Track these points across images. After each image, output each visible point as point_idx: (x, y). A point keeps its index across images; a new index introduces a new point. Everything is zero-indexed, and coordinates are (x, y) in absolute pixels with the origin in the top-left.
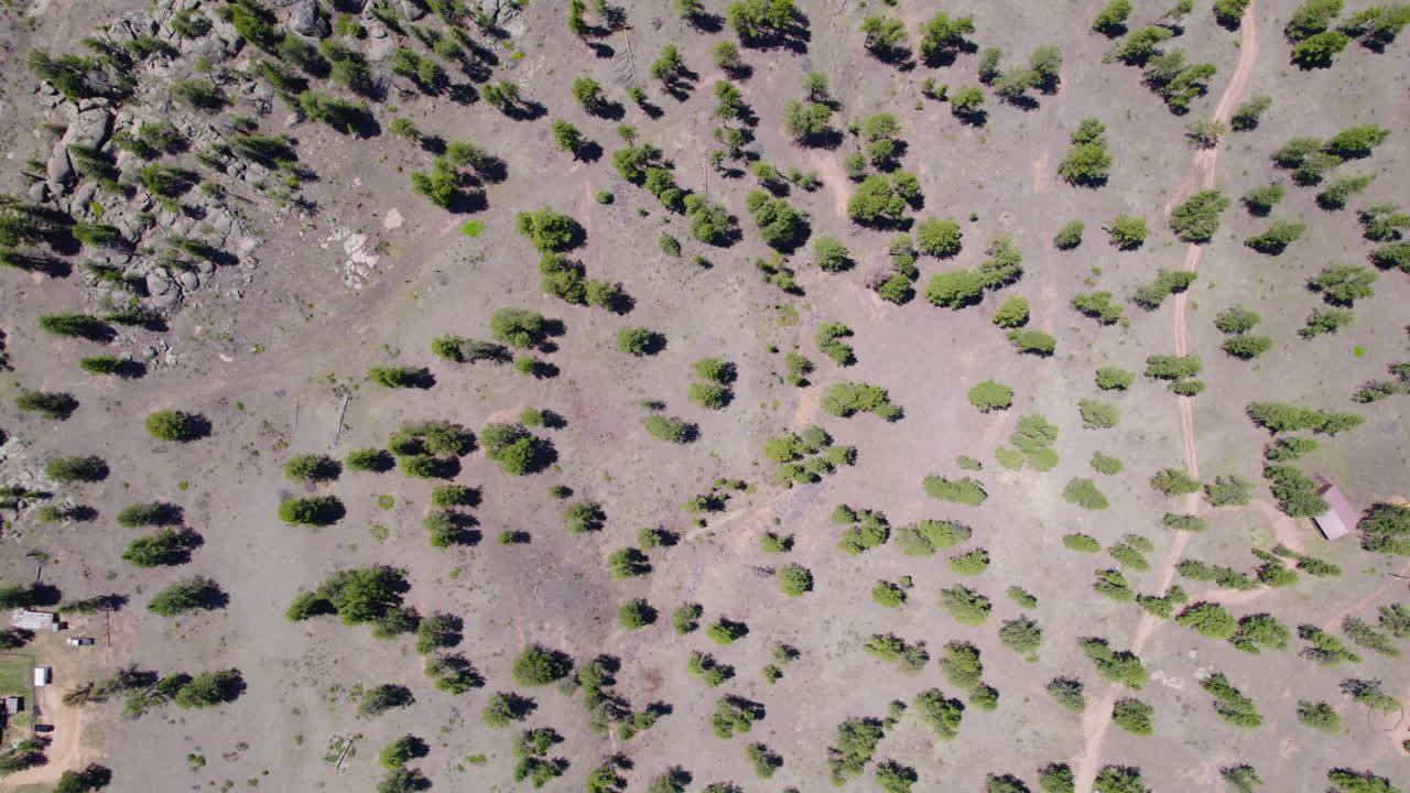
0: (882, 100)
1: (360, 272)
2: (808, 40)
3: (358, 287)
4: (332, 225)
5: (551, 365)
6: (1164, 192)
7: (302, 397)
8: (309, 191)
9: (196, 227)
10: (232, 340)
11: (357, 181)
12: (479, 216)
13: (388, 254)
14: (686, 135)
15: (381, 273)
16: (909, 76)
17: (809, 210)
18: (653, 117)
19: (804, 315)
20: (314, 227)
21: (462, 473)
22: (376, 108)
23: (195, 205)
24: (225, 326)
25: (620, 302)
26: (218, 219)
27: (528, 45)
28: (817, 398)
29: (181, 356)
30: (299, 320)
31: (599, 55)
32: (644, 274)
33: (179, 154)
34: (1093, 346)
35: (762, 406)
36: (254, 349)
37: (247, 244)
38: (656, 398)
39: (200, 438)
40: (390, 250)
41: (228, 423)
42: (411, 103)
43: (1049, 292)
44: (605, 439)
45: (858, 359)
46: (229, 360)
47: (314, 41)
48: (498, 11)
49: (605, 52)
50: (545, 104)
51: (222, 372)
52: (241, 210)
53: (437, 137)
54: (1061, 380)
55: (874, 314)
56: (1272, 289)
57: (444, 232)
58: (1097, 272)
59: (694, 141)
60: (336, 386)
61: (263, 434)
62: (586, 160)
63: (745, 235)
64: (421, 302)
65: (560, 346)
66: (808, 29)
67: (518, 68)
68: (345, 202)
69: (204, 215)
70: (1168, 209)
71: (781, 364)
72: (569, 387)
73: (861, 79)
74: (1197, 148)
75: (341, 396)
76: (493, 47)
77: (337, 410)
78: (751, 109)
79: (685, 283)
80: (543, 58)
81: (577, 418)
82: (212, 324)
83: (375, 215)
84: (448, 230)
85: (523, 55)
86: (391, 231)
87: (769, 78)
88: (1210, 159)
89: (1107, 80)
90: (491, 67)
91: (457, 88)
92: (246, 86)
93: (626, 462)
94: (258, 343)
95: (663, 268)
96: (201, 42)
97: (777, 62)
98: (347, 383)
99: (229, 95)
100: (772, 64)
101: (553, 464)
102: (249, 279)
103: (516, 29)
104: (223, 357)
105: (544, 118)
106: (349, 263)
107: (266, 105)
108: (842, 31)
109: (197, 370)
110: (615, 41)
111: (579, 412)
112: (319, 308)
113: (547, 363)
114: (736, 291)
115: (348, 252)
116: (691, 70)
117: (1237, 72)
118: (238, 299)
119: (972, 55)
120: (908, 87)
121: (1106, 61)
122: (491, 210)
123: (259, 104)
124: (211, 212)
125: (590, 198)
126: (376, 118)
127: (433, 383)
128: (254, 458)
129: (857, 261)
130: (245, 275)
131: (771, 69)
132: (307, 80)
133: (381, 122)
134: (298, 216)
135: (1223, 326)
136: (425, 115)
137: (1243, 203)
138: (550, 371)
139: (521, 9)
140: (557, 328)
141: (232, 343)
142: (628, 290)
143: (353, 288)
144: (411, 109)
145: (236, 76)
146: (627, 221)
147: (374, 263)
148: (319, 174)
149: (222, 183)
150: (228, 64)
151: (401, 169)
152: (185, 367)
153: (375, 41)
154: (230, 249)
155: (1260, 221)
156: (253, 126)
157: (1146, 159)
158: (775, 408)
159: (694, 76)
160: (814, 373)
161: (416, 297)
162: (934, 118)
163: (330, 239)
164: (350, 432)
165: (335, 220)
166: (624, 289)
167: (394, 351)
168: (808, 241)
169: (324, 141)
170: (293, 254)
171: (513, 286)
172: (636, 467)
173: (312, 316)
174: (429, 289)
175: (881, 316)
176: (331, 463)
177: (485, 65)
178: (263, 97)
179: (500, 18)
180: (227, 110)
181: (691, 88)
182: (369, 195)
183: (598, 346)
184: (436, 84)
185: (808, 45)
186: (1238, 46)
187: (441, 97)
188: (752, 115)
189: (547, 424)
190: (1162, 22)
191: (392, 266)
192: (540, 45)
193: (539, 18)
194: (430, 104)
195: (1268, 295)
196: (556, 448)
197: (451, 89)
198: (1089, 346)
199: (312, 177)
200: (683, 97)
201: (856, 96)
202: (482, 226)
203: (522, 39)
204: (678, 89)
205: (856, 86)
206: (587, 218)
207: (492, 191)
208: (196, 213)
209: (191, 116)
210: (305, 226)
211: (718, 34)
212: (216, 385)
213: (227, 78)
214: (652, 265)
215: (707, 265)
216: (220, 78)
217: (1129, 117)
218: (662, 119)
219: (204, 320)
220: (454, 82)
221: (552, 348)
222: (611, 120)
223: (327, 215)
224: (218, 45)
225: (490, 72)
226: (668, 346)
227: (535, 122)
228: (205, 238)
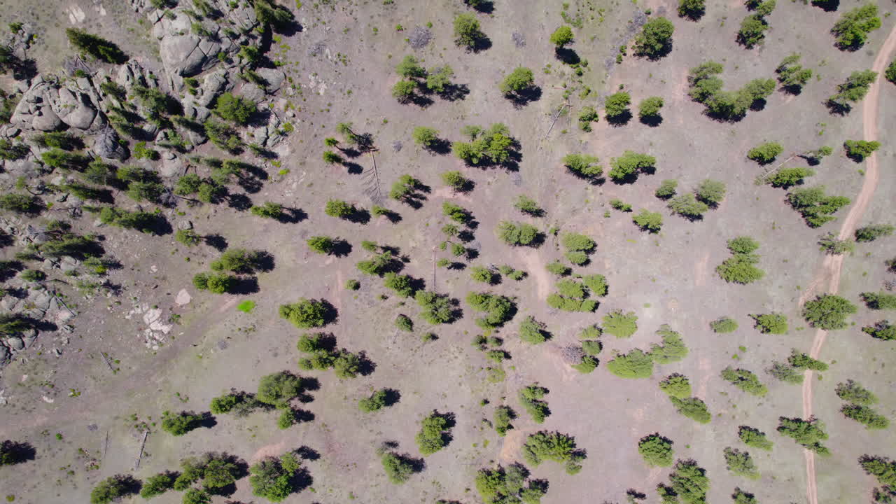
0: (577, 207)
1: (157, 338)
2: (520, 161)
3: (156, 348)
4: (134, 302)
5: (308, 412)
6: (798, 288)
7: (111, 430)
8: (114, 276)
9: (19, 304)
10: (53, 386)
11: (154, 268)
12: (251, 297)
13: (180, 324)
14: (419, 236)
15: (174, 338)
16: (599, 189)
17: (517, 294)
18: (393, 221)
19: (510, 373)
20: (119, 303)
21: (236, 492)
22: (168, 213)
23: (18, 288)
24: (47, 375)
25: (365, 366)
26: (39, 298)
27: (293, 163)
28: (518, 440)
29: (10, 398)
30: (108, 371)
31: (350, 172)
32: (383, 346)
33: (5, 247)
34: (738, 406)
35: (475, 445)
36: (72, 394)
37: (64, 315)
38: (391, 439)
39: (25, 461)
40: (181, 320)
41: (50, 449)
42: (197, 208)
43: (705, 365)
44: (349, 467)
45: (552, 412)
46: (51, 401)
47: (116, 162)
48: (268, 138)
49: (355, 169)
50: (306, 210)
51: (45, 410)
52: (59, 290)
53: (218, 235)
54: (711, 432)
55: (565, 377)
56: (883, 365)
57: (223, 309)
58: (743, 349)
59: (426, 240)
60: (138, 422)
61: (79, 458)
62: (338, 255)
63: (465, 313)
64: (205, 362)
65: (315, 398)
66: (520, 152)
67: (284, 183)
68: (144, 284)
69: (26, 295)
70: (801, 301)
71: (491, 412)
72: (322, 429)
73: (561, 190)
74: (827, 254)
75: (141, 431)
76: (264, 165)
77: (139, 441)
78: (472, 215)
79: (416, 351)
80: (304, 173)
81: (329, 452)
82: (36, 374)
83: (169, 294)
84: (226, 307)
85: (288, 171)
86: (182, 306)
87: (487, 191)
88: (837, 262)
89: (757, 199)
90: (262, 181)
91: (234, 197)
92: (59, 196)
93: (366, 487)
94: (75, 388)
95: (399, 340)
96: (20, 163)
97: (494, 178)
98: (147, 421)
99: (46, 203)
100: (490, 180)
101: (309, 487)
102: (66, 342)
103: (282, 150)
104: (45, 399)
105: (305, 221)
106: (148, 331)
107: (77, 211)
108: (547, 154)
109: (23, 409)
110: (364, 160)
111: (330, 448)
112: (124, 363)
113: (305, 410)
114: (456, 357)
115: (147, 322)
116: (425, 184)
117: (861, 196)
118: (57, 355)
119: (651, 175)
120: (597, 199)
121: (757, 183)
122: (261, 292)
123: (71, 211)
124: (33, 293)
125: (341, 285)
126: (168, 220)
127: (215, 423)
128: (71, 477)
129: (553, 333)
130: (63, 338)
131: (489, 183)
132: (111, 192)
133: (172, 223)
134: (106, 295)
135: (841, 393)
136: (208, 218)
137: (862, 297)
138: (308, 417)
139: (287, 135)
140: (313, 384)
141: (53, 388)
142: (370, 356)
143: (151, 349)
144: (197, 213)
145: (51, 188)
146: (371, 303)
147: (169, 330)
148: (122, 263)
149: (42, 269)
150: (45, 178)
151: (189, 259)
152: (14, 406)
153: (166, 162)
154: (50, 319)
155: (875, 312)
156: (66, 227)
157: (785, 261)
158: (485, 446)
159: (427, 189)
160: (516, 419)
161: (201, 357)
162: (619, 224)
163: (132, 312)
164: (148, 459)
165: (135, 298)
166: (366, 355)
167: (184, 399)
168: (514, 317)
169: (126, 237)
170: (103, 322)
171: (278, 351)
172: (374, 489)
173: (118, 369)
174: (212, 351)
175: (571, 379)
176: (134, 481)
177: (257, 179)
178: (74, 205)
179: (269, 143)
180: (44, 214)
181: (424, 198)
182: (164, 279)
183: (346, 398)
184: (218, 195)
185: (520, 164)
186: (862, 174)
187: (221, 205)
188: (473, 220)
189: (305, 457)
190: (804, 155)
191: (182, 333)
192: (303, 164)
193: (302, 142)
194: (212, 211)
195: (880, 371)
196: (311, 474)
197: (229, 198)
198: (734, 406)
199: (117, 266)
200: (417, 206)
201: (557, 204)
202: (255, 305)
203: (288, 158)
204: (414, 199)
205: (557, 196)
206: (338, 301)
207: (262, 277)
208: (20, 294)
209: (14, 219)
210: (111, 302)
211: (447, 155)
212: (40, 420)
213: (44, 189)
214: (389, 337)
215: (434, 337)
216: (38, 189)
217: (773, 228)
218: (400, 223)
219: (29, 370)
220: (232, 192)
221: (309, 399)
222: (359, 224)
223: (129, 295)
224: (36, 166)
225: (261, 185)
226: (401, 399)
227: (296, 224)
228: (28, 312)
